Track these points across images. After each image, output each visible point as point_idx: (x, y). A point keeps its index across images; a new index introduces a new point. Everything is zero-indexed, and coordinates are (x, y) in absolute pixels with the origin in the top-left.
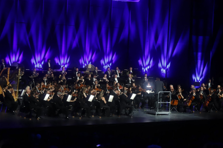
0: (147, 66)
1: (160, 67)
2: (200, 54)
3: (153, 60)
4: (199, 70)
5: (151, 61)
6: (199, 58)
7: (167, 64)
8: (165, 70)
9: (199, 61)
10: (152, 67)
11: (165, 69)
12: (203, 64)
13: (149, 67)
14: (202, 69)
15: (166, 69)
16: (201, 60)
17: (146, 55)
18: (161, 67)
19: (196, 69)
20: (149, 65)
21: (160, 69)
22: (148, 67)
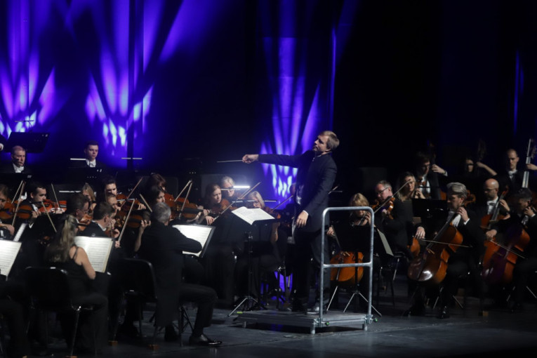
0: (21, 115)
1: (97, 116)
2: (287, 44)
3: (57, 85)
4: (285, 121)
5: (47, 91)
6: (286, 64)
7: (135, 98)
8: (122, 131)
9: (287, 80)
10: (51, 119)
11: (124, 126)
12: (300, 91)
13: (33, 117)
14: (297, 117)
15: (127, 124)
16: (295, 75)
17: (14, 57)
18: (102, 113)
19: (275, 118)
20: (34, 106)
21: (98, 124)
22: (31, 120)
